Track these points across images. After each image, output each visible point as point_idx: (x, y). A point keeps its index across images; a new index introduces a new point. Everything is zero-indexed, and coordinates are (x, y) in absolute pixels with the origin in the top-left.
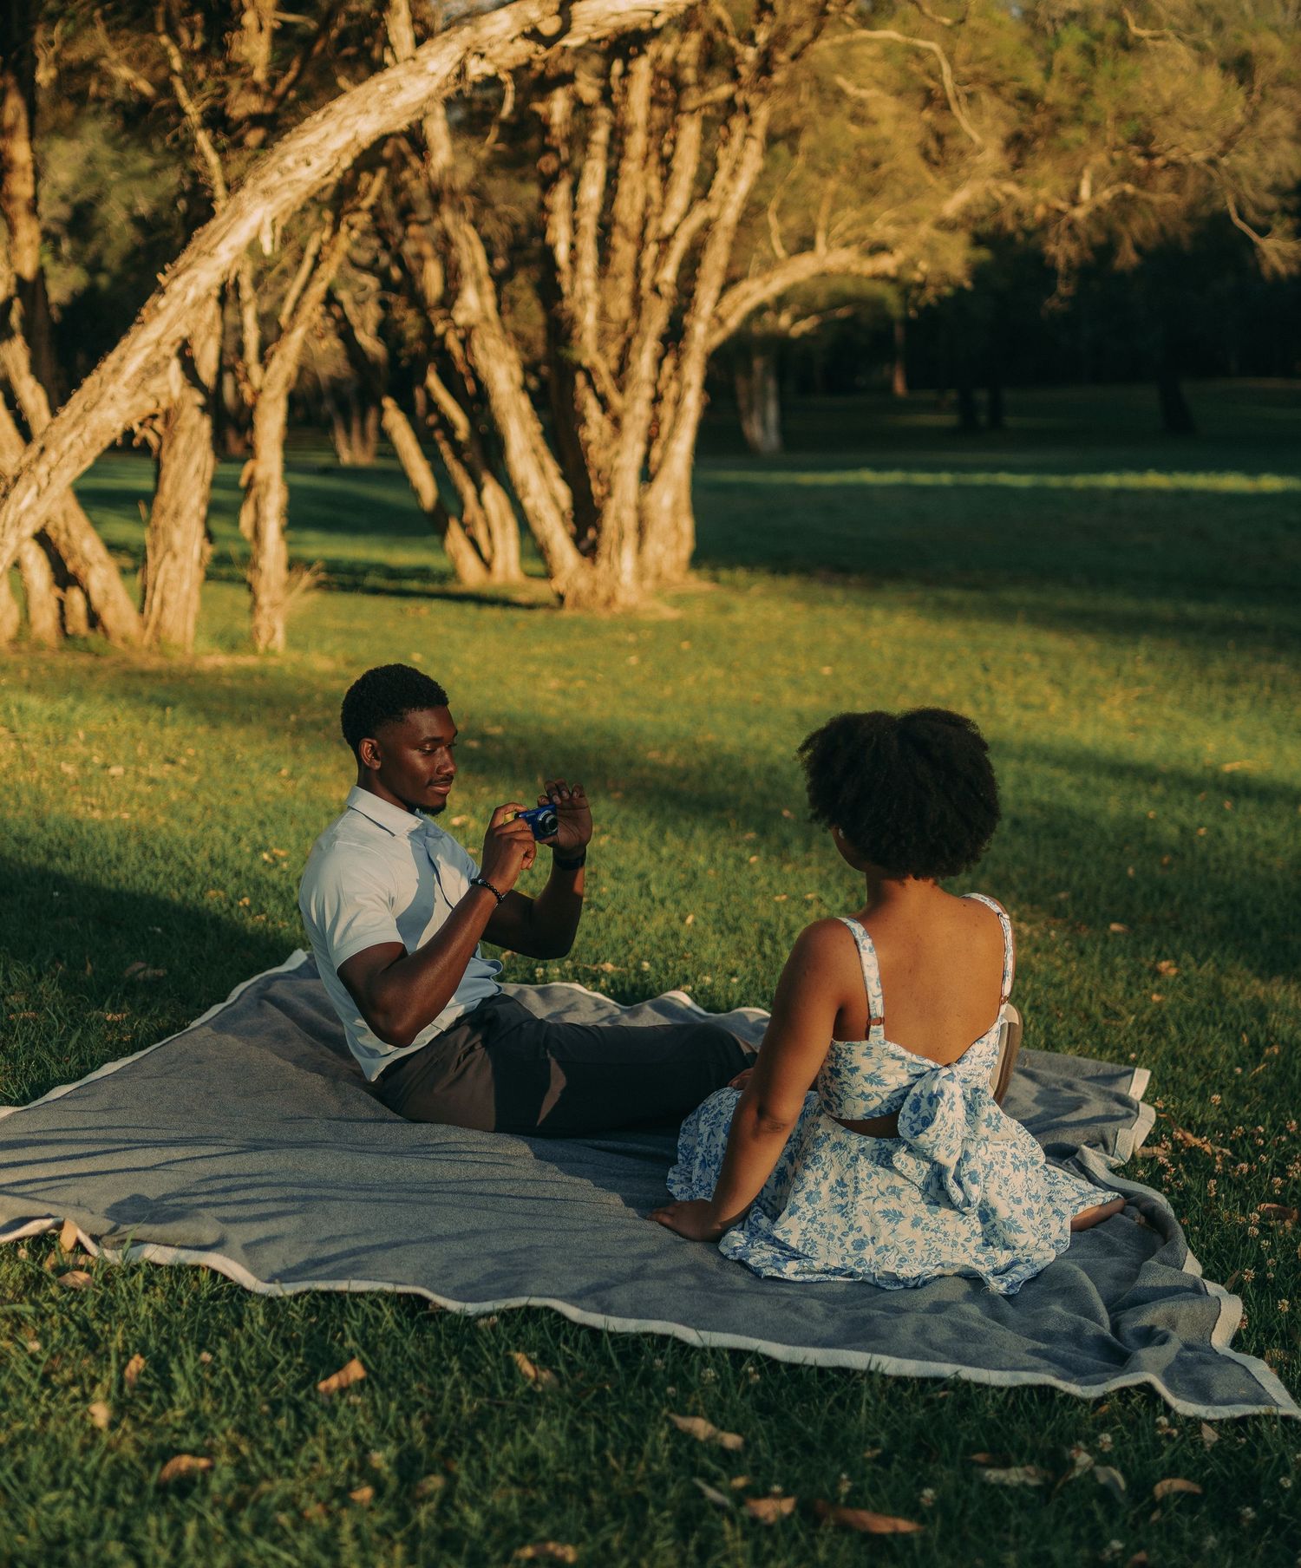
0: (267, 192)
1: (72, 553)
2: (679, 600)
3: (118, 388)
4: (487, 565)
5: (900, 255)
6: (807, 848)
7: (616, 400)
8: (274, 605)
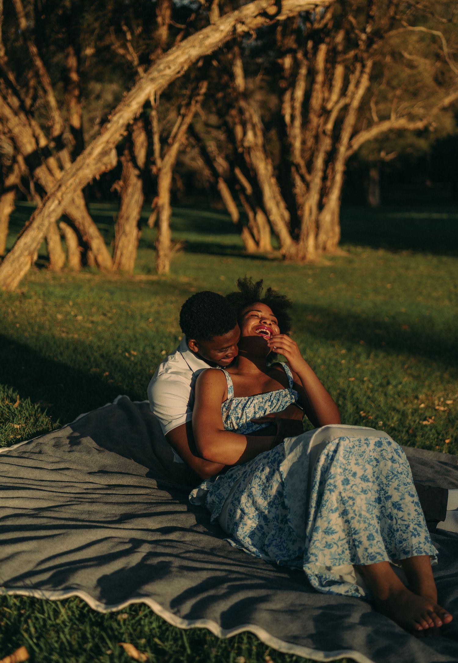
0: (153, 80)
1: (85, 234)
2: (333, 259)
3: (91, 160)
4: (257, 243)
5: (425, 122)
6: (368, 357)
7: (308, 177)
8: (166, 255)
